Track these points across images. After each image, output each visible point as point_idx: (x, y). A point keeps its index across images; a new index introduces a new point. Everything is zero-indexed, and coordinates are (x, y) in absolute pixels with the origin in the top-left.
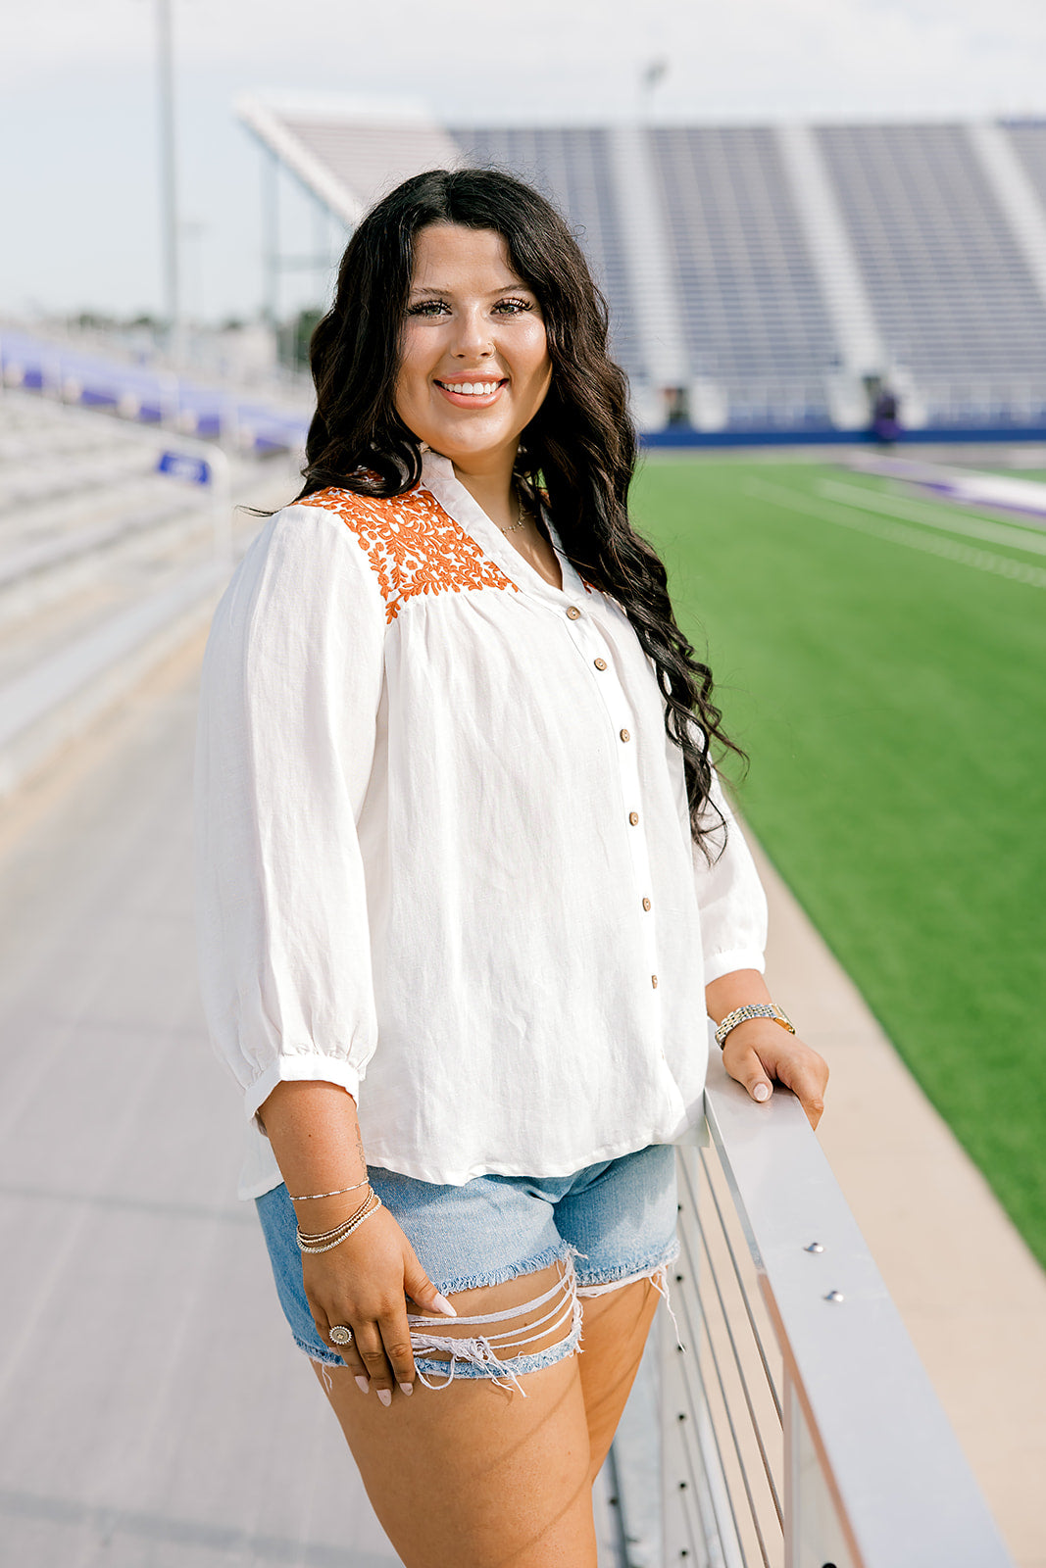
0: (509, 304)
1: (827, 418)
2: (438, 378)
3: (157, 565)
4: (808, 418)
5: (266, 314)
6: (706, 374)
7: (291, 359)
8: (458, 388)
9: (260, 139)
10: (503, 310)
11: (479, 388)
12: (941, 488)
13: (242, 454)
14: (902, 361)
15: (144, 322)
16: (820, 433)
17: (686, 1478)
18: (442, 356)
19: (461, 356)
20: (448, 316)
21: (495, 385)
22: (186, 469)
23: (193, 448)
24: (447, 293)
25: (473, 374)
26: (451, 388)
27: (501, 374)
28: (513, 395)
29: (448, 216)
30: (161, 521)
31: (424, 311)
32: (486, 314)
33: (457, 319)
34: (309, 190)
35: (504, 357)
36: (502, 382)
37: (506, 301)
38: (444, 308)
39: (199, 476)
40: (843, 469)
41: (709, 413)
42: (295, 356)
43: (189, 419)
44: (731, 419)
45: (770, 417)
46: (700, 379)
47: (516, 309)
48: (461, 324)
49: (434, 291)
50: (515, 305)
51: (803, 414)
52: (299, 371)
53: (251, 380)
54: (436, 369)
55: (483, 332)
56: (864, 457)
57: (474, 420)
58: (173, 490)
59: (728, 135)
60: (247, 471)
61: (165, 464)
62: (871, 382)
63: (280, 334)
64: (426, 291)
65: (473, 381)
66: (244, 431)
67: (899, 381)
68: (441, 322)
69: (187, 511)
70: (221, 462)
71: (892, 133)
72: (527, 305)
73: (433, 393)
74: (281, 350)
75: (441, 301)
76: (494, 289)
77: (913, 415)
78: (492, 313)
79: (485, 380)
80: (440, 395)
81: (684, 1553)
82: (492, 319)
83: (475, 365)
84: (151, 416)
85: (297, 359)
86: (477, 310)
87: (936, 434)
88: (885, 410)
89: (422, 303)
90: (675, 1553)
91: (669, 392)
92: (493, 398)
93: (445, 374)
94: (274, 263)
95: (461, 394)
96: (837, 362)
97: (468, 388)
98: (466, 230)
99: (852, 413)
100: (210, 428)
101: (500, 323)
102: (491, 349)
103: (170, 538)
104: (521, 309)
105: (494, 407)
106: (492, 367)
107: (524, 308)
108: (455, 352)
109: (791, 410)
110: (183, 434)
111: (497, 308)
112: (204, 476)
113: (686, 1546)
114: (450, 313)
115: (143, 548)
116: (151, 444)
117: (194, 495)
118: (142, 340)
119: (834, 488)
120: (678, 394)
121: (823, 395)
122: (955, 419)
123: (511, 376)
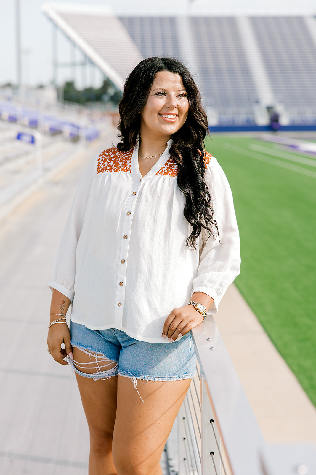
1: (254, 121)
3: (16, 172)
4: (247, 121)
5: (53, 83)
7: (62, 99)
9: (51, 19)
11: (172, 117)
12: (294, 147)
13: (44, 133)
14: (280, 102)
15: (9, 85)
16: (251, 127)
17: (185, 437)
20: (165, 96)
21: (175, 116)
22: (27, 139)
23: (28, 131)
24: (166, 90)
26: (164, 116)
27: (177, 113)
28: (179, 119)
29: (166, 69)
30: (17, 157)
32: (176, 97)
34: (69, 38)
35: (179, 109)
36: (177, 115)
37: (180, 94)
38: (164, 94)
39: (31, 141)
40: (259, 140)
41: (212, 120)
42: (63, 98)
43: (26, 121)
44: (220, 121)
45: (233, 121)
46: (209, 107)
48: (170, 99)
49: (163, 89)
51: (245, 120)
52: (65, 104)
53: (48, 107)
54: (161, 110)
55: (175, 101)
56: (267, 136)
58: (22, 146)
59: (219, 20)
60: (47, 139)
61: (19, 137)
62: (269, 109)
63: (58, 90)
64: (160, 89)
66: (46, 125)
67: (279, 109)
69: (27, 153)
70: (38, 136)
71: (277, 19)
73: (158, 117)
74: (58, 97)
76: (178, 90)
77: (284, 121)
80: (161, 118)
81: (185, 459)
83: (172, 110)
84: (13, 119)
85: (64, 99)
86: (174, 95)
87: (292, 128)
88: (275, 119)
90: (182, 459)
92: (175, 120)
93: (163, 112)
94: (56, 64)
96: (257, 102)
97: (169, 116)
98: (172, 73)
99: (263, 120)
100: (34, 124)
103: (21, 162)
105: (175, 122)
106: (176, 111)
108: (168, 106)
109: (241, 119)
110: (24, 126)
111: (178, 95)
112: (33, 141)
113: (185, 457)
114: (167, 95)
115: (12, 166)
116: (14, 130)
117: (29, 147)
118: (8, 92)
119: (256, 147)
121: (252, 113)
122: (300, 122)
123: (180, 114)
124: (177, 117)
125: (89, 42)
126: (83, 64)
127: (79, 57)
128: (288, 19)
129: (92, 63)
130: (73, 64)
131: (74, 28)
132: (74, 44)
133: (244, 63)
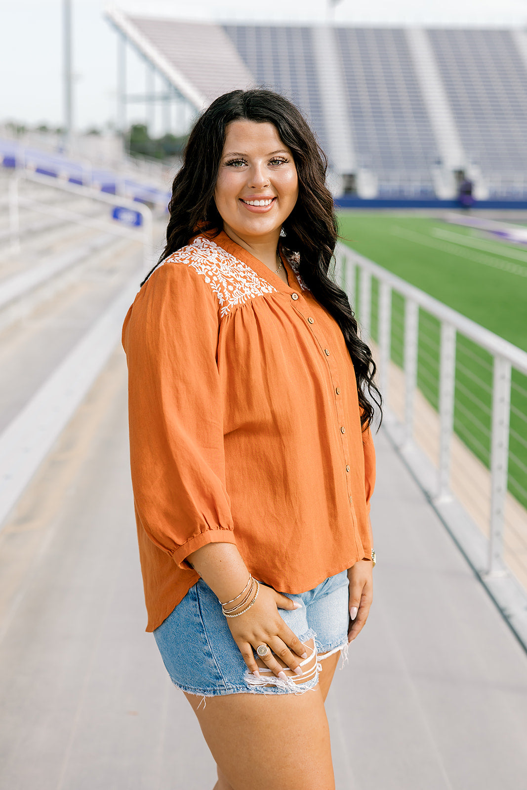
0: (277, 160)
1: (433, 192)
2: (242, 198)
4: (423, 192)
5: (110, 125)
6: (366, 167)
8: (252, 203)
9: (117, 28)
10: (273, 163)
11: (262, 203)
12: (501, 234)
14: (475, 163)
16: (430, 202)
18: (244, 187)
19: (253, 187)
20: (246, 167)
21: (270, 201)
24: (246, 155)
25: (259, 196)
26: (248, 202)
27: (273, 195)
28: (280, 205)
29: (244, 116)
31: (234, 164)
32: (265, 165)
33: (250, 168)
34: (144, 57)
35: (275, 187)
36: (273, 199)
37: (275, 159)
38: (244, 163)
40: (443, 221)
41: (367, 189)
44: (380, 192)
46: (363, 170)
47: (280, 162)
48: (253, 171)
49: (239, 154)
50: (280, 161)
51: (419, 190)
54: (241, 193)
55: (264, 175)
56: (454, 215)
57: (260, 218)
61: (116, 214)
62: (459, 173)
63: (120, 134)
64: (235, 154)
65: (259, 199)
67: (473, 174)
68: (243, 170)
71: (469, 34)
72: (286, 160)
75: (243, 159)
76: (269, 152)
77: (481, 193)
78: (269, 165)
79: (265, 199)
80: (243, 206)
82: (268, 168)
83: (261, 191)
86: (261, 163)
87: (494, 204)
88: (466, 189)
89: (233, 160)
91: (344, 176)
92: (269, 207)
93: (245, 196)
94: (123, 98)
95: (254, 206)
96: (439, 162)
97: (257, 203)
98: (254, 124)
99: (447, 190)
101: (273, 170)
102: (269, 183)
104: (283, 162)
105: (270, 212)
106: (269, 192)
107: (284, 162)
108: (250, 185)
109: (413, 188)
111: (271, 162)
112: (138, 221)
114: (247, 165)
119: (441, 233)
120: (350, 178)
121: (431, 180)
122: (505, 195)
123: (279, 196)
124: (275, 203)
125: (177, 64)
126: (166, 98)
127: (159, 86)
128: (488, 34)
129: (180, 95)
130: (150, 98)
131: (153, 41)
132: (153, 66)
133: (417, 96)
